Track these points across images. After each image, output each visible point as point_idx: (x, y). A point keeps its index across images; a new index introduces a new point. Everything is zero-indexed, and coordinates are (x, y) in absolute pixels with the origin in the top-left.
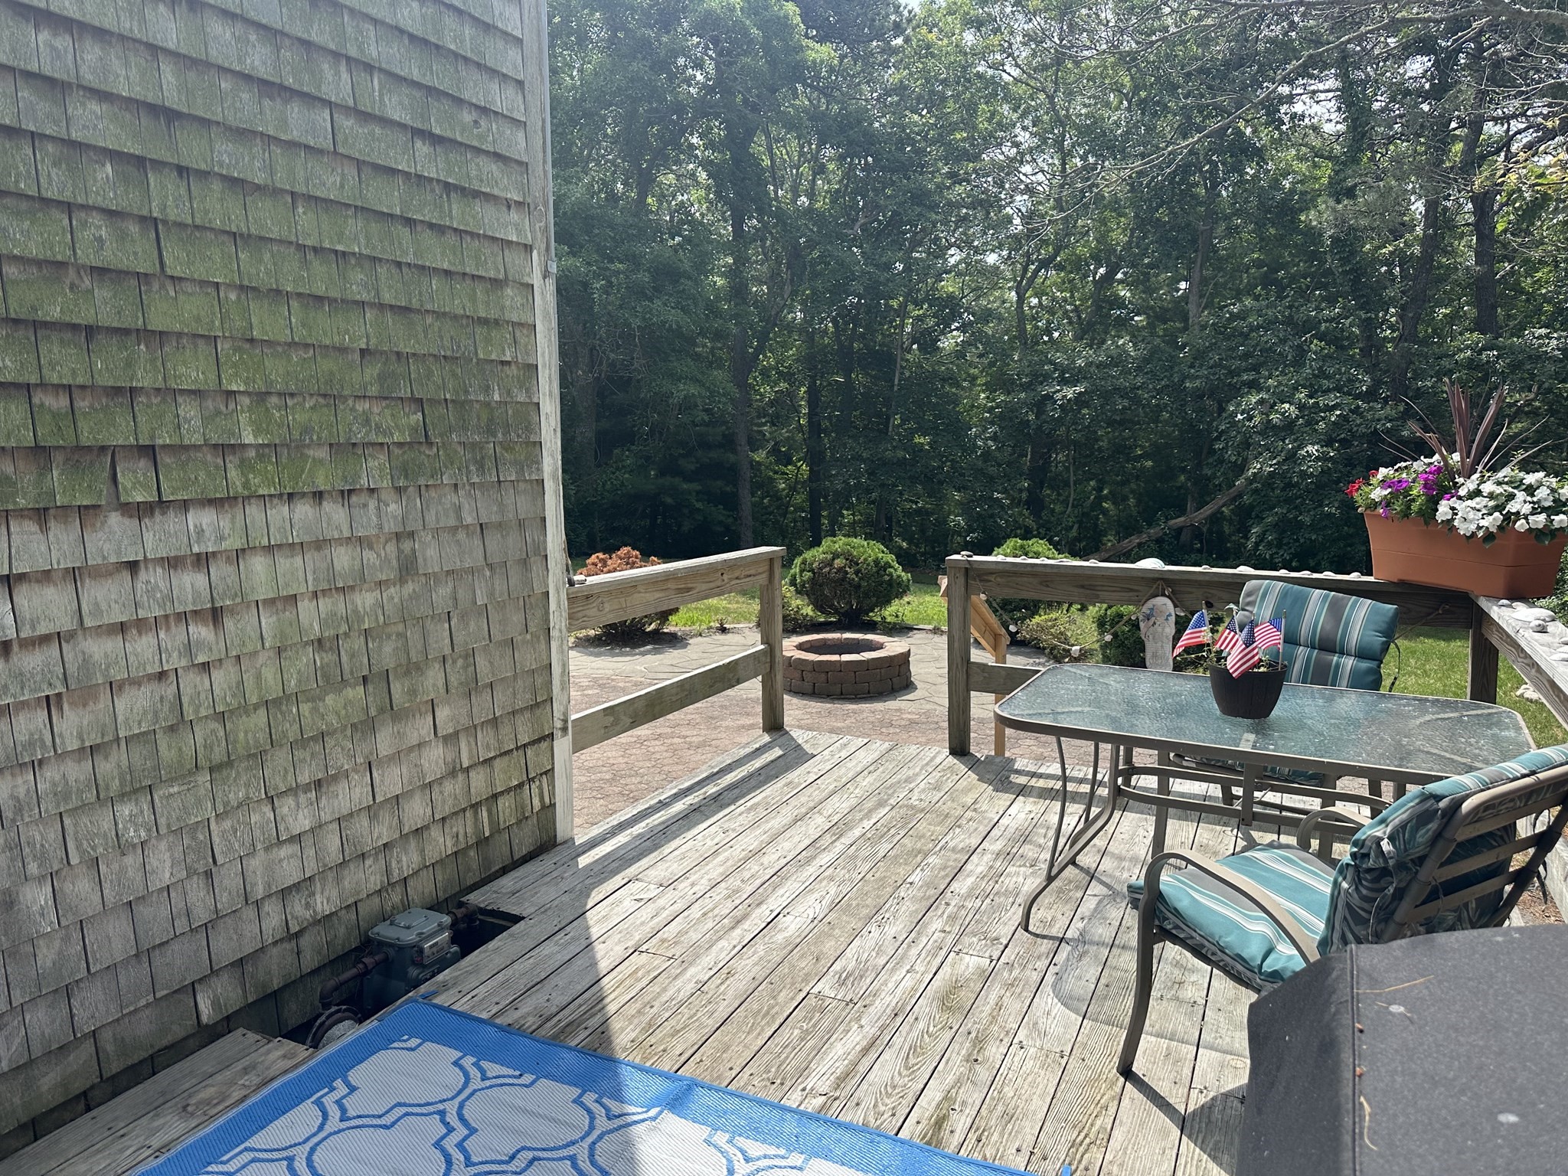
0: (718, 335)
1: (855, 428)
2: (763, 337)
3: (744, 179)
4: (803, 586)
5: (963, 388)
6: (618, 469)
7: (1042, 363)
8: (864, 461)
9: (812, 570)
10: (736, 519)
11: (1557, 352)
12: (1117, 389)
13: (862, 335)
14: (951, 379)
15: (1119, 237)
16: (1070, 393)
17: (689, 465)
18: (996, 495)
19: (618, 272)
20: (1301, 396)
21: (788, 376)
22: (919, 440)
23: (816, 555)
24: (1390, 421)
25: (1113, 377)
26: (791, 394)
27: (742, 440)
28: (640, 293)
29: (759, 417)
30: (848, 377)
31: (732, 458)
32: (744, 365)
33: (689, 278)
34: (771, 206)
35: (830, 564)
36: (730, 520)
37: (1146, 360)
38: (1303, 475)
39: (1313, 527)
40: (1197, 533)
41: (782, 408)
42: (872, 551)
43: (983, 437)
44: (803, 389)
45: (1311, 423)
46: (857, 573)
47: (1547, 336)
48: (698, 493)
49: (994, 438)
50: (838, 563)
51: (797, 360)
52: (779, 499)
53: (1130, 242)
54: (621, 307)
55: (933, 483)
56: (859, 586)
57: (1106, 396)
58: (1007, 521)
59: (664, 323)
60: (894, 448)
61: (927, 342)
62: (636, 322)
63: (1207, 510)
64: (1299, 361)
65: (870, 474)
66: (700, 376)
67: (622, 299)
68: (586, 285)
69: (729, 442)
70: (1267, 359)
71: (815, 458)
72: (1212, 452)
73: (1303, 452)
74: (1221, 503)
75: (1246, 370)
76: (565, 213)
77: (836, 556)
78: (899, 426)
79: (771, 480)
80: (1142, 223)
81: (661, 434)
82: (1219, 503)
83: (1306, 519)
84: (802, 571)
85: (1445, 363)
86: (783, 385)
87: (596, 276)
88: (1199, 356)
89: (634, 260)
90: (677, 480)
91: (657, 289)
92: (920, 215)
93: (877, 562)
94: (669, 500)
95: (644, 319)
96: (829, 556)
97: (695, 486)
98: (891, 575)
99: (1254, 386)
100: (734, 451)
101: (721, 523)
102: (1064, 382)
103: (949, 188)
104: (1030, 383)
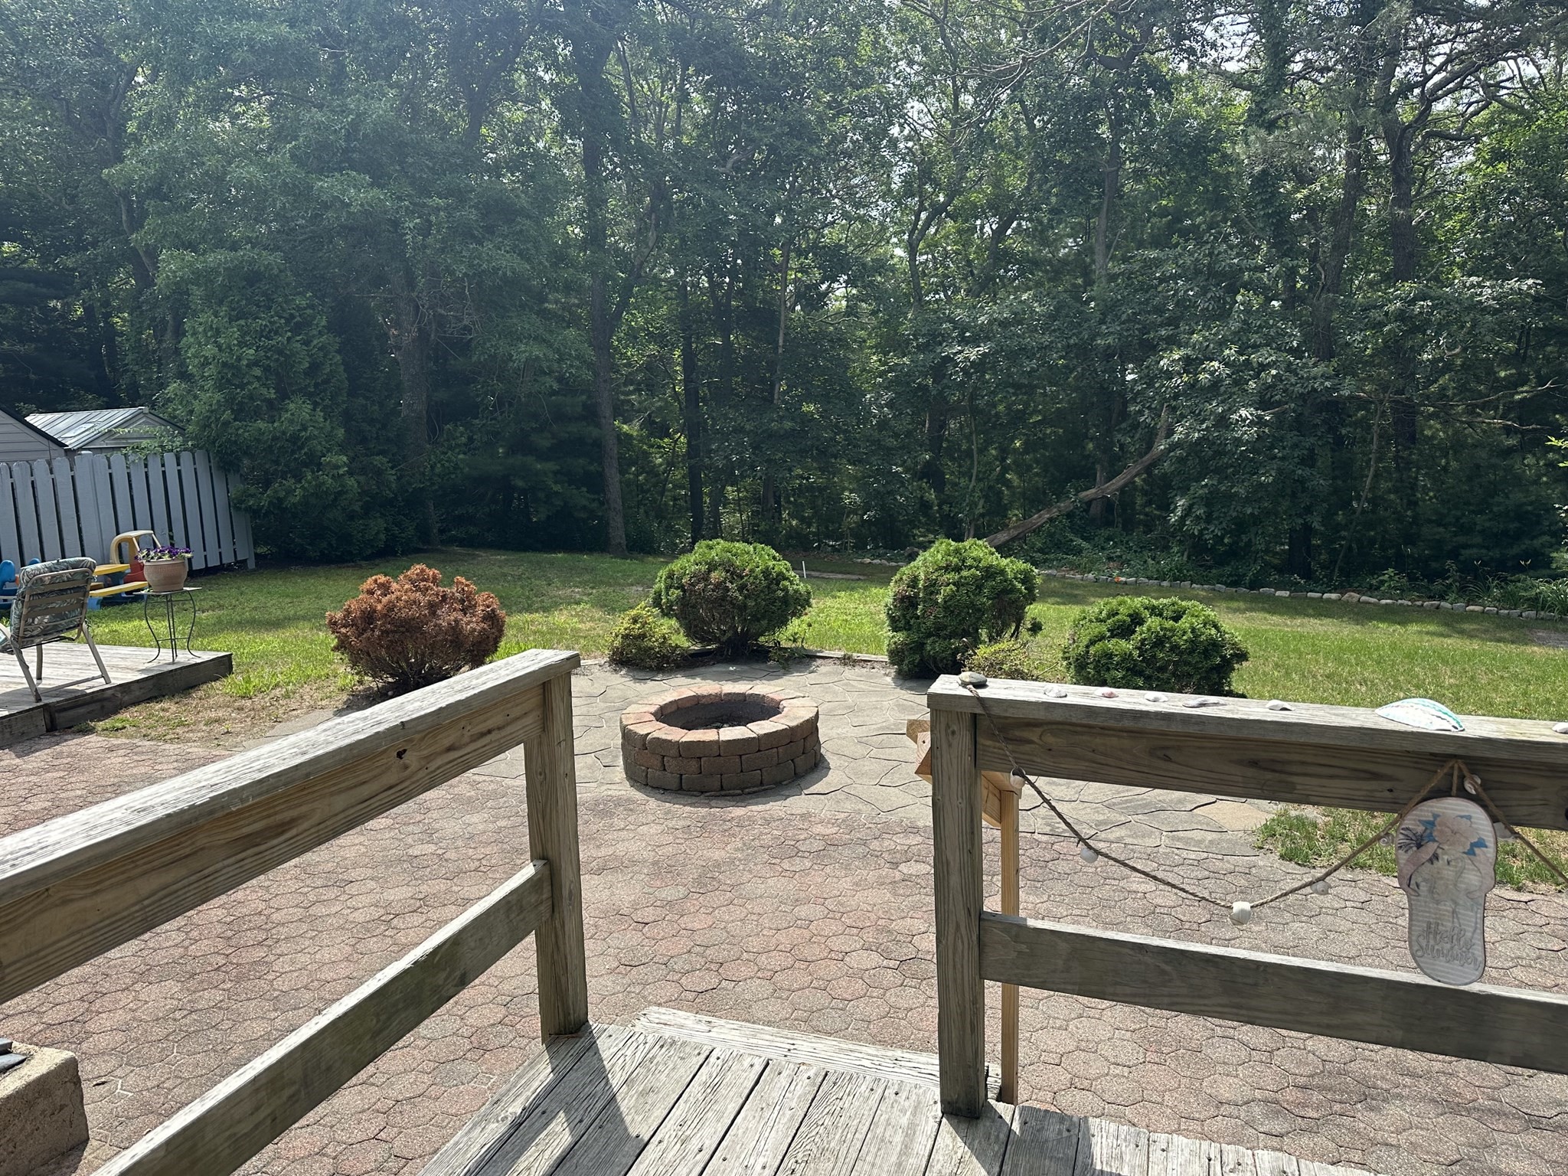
0: (568, 288)
1: (737, 395)
2: (626, 292)
3: (594, 108)
4: (670, 608)
5: (853, 351)
6: (450, 448)
7: (940, 321)
8: (748, 434)
9: (681, 587)
10: (602, 503)
11: (1491, 302)
12: (1023, 349)
13: (740, 291)
14: (840, 341)
15: (1016, 183)
16: (973, 353)
17: (544, 442)
18: (894, 469)
19: (438, 209)
20: (1230, 352)
21: (660, 339)
22: (809, 408)
23: (687, 564)
24: (1328, 379)
25: (1019, 336)
26: (663, 359)
27: (607, 411)
28: (466, 234)
29: (625, 385)
30: (726, 339)
31: (595, 432)
32: (604, 324)
33: (529, 217)
34: (628, 138)
35: (706, 578)
36: (595, 505)
37: (1052, 317)
38: (1238, 442)
39: (1248, 501)
40: (1108, 505)
41: (653, 376)
42: (760, 558)
43: (876, 402)
44: (677, 353)
45: (1239, 383)
46: (741, 588)
47: (1479, 285)
48: (556, 473)
49: (890, 404)
50: (716, 576)
51: (669, 320)
52: (657, 475)
53: (1028, 188)
54: (442, 250)
55: (825, 456)
56: (745, 606)
57: (1013, 356)
58: (907, 498)
59: (496, 270)
60: (782, 418)
61: (813, 299)
62: (461, 270)
63: (1119, 481)
64: (1223, 313)
65: (754, 448)
66: (547, 336)
67: (443, 241)
68: (396, 224)
69: (591, 414)
70: (1184, 313)
71: (694, 430)
72: (1124, 415)
73: (1235, 417)
74: (1134, 472)
75: (1161, 325)
76: (365, 136)
77: (712, 566)
78: (785, 393)
79: (646, 454)
80: (1043, 164)
81: (511, 404)
82: (1132, 473)
83: (1240, 490)
84: (668, 588)
85: (1374, 314)
86: (653, 349)
87: (410, 213)
88: (1109, 310)
89: (460, 195)
90: (530, 460)
91: (490, 230)
92: (799, 149)
93: (766, 573)
94: (520, 483)
95: (471, 266)
96: (704, 568)
97: (551, 466)
98: (785, 589)
99: (1173, 342)
100: (598, 425)
101: (584, 507)
102: (964, 341)
103: (832, 119)
104: (927, 344)
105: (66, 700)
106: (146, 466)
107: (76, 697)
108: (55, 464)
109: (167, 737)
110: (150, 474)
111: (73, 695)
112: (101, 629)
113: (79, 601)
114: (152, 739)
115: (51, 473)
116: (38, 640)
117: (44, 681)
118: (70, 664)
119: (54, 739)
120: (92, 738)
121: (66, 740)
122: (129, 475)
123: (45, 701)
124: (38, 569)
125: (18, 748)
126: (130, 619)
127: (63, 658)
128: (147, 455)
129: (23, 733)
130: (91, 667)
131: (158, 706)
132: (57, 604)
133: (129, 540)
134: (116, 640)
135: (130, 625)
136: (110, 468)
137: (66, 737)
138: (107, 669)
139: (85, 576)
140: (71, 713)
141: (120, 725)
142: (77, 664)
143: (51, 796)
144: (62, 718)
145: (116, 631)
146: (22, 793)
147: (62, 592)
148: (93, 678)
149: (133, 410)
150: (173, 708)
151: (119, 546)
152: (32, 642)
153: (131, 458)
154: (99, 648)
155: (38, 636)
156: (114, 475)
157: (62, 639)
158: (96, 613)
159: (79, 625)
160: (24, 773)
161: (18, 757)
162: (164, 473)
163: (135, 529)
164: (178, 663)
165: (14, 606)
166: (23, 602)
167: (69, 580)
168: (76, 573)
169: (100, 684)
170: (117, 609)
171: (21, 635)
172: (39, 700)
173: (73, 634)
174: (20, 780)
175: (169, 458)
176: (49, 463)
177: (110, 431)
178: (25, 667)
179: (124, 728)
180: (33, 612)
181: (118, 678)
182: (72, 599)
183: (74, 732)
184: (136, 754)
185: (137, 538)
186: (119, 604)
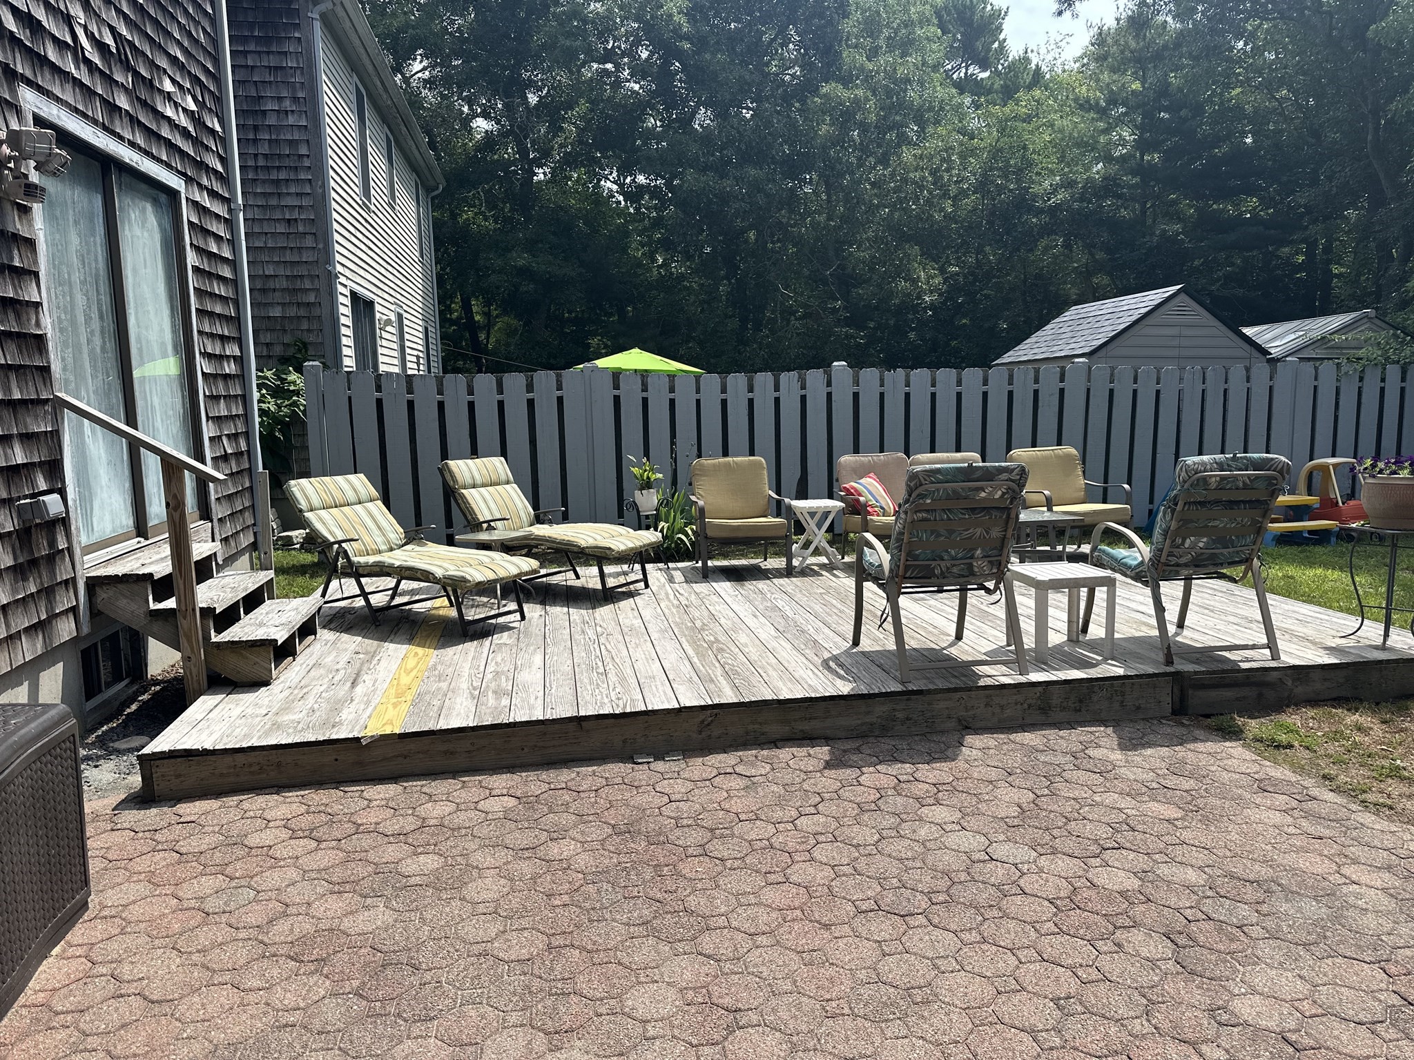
105: (1208, 672)
106: (1361, 379)
107: (1224, 671)
108: (1254, 371)
109: (1371, 797)
110: (1365, 390)
111: (1221, 666)
112: (1275, 572)
113: (1254, 522)
114: (1337, 790)
115: (1248, 381)
116: (1185, 572)
117: (1185, 632)
118: (1225, 613)
119: (1179, 731)
120: (1234, 749)
121: (1196, 740)
122: (1338, 390)
123: (1181, 666)
124: (1203, 464)
125: (1127, 731)
126: (1312, 565)
127: (1217, 602)
128: (1364, 366)
129: (1138, 708)
130: (1254, 626)
131: (1353, 718)
132: (1222, 522)
133: (1324, 468)
134: (1291, 591)
135: (1311, 573)
136: (1316, 379)
137: (1198, 733)
138: (1278, 634)
139: (1271, 484)
140: (1213, 694)
141: (1283, 738)
142: (1235, 615)
143: (1142, 862)
144: (1197, 698)
145: (1292, 577)
146: (1103, 832)
147: (1232, 504)
148: (1254, 647)
149: (1353, 315)
150: (1378, 730)
151: (1310, 476)
152: (1177, 573)
153: (1344, 369)
154: (1271, 599)
155: (1186, 565)
156: (1320, 390)
157: (1222, 576)
158: (1270, 550)
159: (1247, 561)
160: (1121, 785)
161: (1123, 747)
162: (1382, 389)
163: (1333, 456)
164: (1391, 649)
165: (1160, 515)
166: (1173, 511)
167: (1245, 487)
168: (1257, 477)
169: (1262, 658)
170: (1294, 550)
171: (1163, 559)
172: (1169, 661)
173: (1237, 571)
174: (1110, 799)
175: (1393, 372)
176: (1248, 369)
177: (1323, 338)
178: (1160, 609)
179: (1290, 746)
180: (1185, 527)
181: (1294, 654)
182: (1244, 517)
183: (1209, 728)
184: (1308, 815)
185: (1335, 466)
186: (1299, 544)
